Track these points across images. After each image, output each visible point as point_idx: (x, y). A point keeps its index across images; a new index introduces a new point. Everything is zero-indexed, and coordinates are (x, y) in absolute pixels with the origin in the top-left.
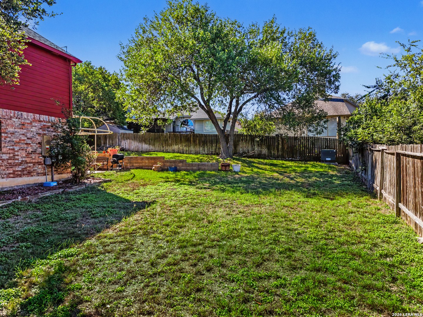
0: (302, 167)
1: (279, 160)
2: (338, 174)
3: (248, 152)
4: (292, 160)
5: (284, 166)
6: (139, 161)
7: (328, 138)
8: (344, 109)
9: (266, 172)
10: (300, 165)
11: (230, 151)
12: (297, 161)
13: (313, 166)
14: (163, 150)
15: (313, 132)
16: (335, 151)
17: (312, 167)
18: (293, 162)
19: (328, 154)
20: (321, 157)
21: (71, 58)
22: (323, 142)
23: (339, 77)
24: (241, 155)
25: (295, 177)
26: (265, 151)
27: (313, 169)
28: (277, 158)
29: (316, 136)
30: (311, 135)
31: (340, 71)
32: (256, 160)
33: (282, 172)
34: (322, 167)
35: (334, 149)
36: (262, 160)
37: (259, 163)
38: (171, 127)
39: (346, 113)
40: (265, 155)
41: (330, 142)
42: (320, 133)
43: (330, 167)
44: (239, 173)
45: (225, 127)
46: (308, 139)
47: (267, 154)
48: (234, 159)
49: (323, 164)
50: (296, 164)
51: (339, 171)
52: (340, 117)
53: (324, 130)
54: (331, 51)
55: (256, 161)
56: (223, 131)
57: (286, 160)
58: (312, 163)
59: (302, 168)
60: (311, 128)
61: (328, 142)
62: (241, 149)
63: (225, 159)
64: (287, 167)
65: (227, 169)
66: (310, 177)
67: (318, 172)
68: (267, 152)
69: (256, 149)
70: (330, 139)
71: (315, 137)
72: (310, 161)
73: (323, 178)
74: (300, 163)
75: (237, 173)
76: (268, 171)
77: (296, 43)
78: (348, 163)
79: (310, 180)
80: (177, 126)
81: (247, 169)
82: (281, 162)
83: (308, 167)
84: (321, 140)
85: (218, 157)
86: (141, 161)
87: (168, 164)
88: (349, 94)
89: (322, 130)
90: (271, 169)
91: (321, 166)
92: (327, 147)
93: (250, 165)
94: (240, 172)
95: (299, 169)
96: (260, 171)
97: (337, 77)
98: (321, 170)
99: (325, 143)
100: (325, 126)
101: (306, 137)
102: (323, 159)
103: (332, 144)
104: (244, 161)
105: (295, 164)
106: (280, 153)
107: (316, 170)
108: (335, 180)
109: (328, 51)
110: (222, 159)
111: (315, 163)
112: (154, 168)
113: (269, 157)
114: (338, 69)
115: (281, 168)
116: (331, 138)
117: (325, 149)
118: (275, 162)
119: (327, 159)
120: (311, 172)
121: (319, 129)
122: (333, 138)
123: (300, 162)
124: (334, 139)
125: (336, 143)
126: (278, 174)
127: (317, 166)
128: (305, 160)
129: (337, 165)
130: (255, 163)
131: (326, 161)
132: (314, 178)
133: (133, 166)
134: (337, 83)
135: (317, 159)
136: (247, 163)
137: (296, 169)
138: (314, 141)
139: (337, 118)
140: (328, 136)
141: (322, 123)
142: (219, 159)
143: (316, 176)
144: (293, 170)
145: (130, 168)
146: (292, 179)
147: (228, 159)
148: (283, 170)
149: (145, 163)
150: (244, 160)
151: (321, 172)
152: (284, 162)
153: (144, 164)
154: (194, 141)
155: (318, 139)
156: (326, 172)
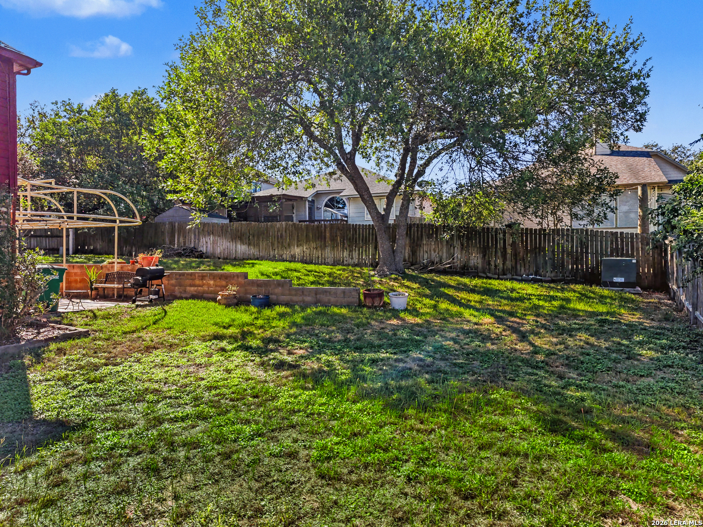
0: (553, 298)
1: (506, 279)
2: (647, 323)
3: (441, 262)
4: (535, 281)
5: (514, 295)
6: (197, 282)
7: (619, 231)
8: (653, 173)
9: (467, 313)
10: (552, 293)
11: (397, 259)
12: (546, 282)
13: (583, 297)
14: (274, 256)
15: (582, 219)
16: (634, 261)
17: (580, 299)
18: (536, 286)
19: (617, 268)
20: (600, 274)
21: (11, 56)
22: (606, 241)
23: (647, 92)
24: (424, 269)
25: (532, 332)
26: (476, 259)
27: (581, 306)
28: (501, 275)
29: (590, 227)
30: (576, 225)
31: (648, 76)
32: (452, 280)
33: (504, 311)
34: (602, 299)
35: (632, 256)
36: (466, 280)
37: (458, 288)
38: (305, 211)
39: (657, 180)
40: (476, 268)
41: (622, 241)
42: (599, 222)
43: (622, 299)
44: (402, 315)
45: (388, 209)
46: (570, 233)
47: (480, 266)
48: (405, 276)
49: (606, 292)
50: (544, 292)
51: (647, 312)
52: (644, 186)
53: (610, 215)
54: (627, 29)
55: (452, 283)
56: (384, 218)
57: (520, 281)
58: (579, 287)
59: (556, 303)
60: (577, 210)
61: (617, 240)
62: (426, 256)
63: (386, 276)
64: (521, 299)
65: (376, 304)
66: (570, 332)
67: (592, 314)
68: (480, 261)
69: (457, 254)
70: (622, 233)
71: (587, 230)
72: (577, 282)
73: (607, 335)
74: (552, 288)
75: (395, 313)
76: (472, 311)
77: (546, 24)
78: (665, 289)
79: (570, 342)
80: (319, 209)
81: (425, 305)
82: (509, 284)
83: (568, 300)
84: (602, 237)
85: (372, 273)
86: (201, 282)
87: (254, 289)
88: (659, 145)
89: (605, 214)
90: (481, 302)
91: (602, 297)
92: (616, 251)
93: (436, 291)
94: (406, 310)
95: (547, 304)
96: (454, 308)
97: (641, 92)
98: (602, 309)
99: (612, 243)
100: (613, 204)
101: (568, 230)
102: (608, 280)
103: (627, 245)
104: (425, 283)
105: (540, 289)
106: (509, 264)
107: (590, 309)
108: (641, 344)
109: (620, 32)
110: (380, 276)
111: (588, 288)
112: (219, 297)
113: (484, 272)
114: (644, 72)
115: (506, 302)
116: (625, 231)
117: (612, 255)
118: (495, 284)
119: (616, 280)
120: (575, 314)
121: (596, 211)
122: (630, 231)
123: (552, 285)
124: (632, 234)
125: (637, 243)
126: (492, 320)
127: (590, 298)
128: (564, 279)
129: (640, 294)
130: (450, 286)
131: (614, 285)
132: (584, 336)
133: (185, 291)
134: (640, 109)
135: (592, 278)
136: (429, 287)
137: (541, 303)
138: (586, 238)
139: (640, 188)
140: (616, 228)
141: (605, 198)
142: (373, 276)
143: (587, 330)
144: (531, 309)
145: (179, 295)
146: (523, 337)
147: (393, 276)
148: (507, 308)
149: (209, 286)
150: (426, 280)
151: (601, 314)
152: (517, 285)
153: (206, 288)
154: (333, 239)
155: (594, 234)
156: (612, 314)
